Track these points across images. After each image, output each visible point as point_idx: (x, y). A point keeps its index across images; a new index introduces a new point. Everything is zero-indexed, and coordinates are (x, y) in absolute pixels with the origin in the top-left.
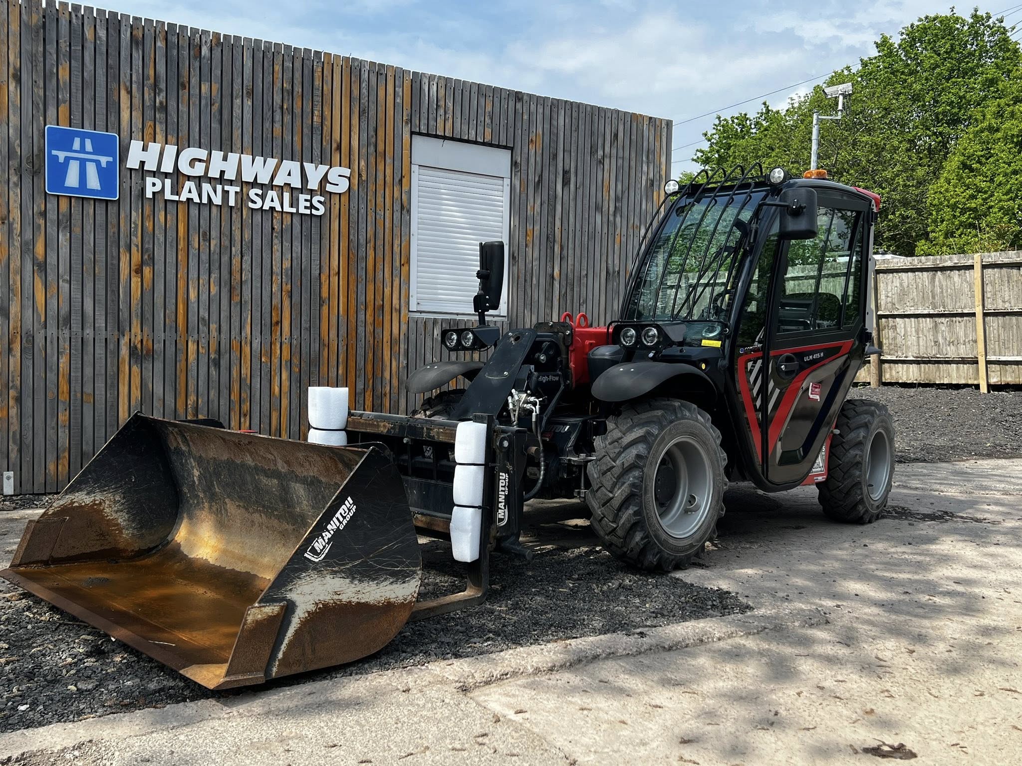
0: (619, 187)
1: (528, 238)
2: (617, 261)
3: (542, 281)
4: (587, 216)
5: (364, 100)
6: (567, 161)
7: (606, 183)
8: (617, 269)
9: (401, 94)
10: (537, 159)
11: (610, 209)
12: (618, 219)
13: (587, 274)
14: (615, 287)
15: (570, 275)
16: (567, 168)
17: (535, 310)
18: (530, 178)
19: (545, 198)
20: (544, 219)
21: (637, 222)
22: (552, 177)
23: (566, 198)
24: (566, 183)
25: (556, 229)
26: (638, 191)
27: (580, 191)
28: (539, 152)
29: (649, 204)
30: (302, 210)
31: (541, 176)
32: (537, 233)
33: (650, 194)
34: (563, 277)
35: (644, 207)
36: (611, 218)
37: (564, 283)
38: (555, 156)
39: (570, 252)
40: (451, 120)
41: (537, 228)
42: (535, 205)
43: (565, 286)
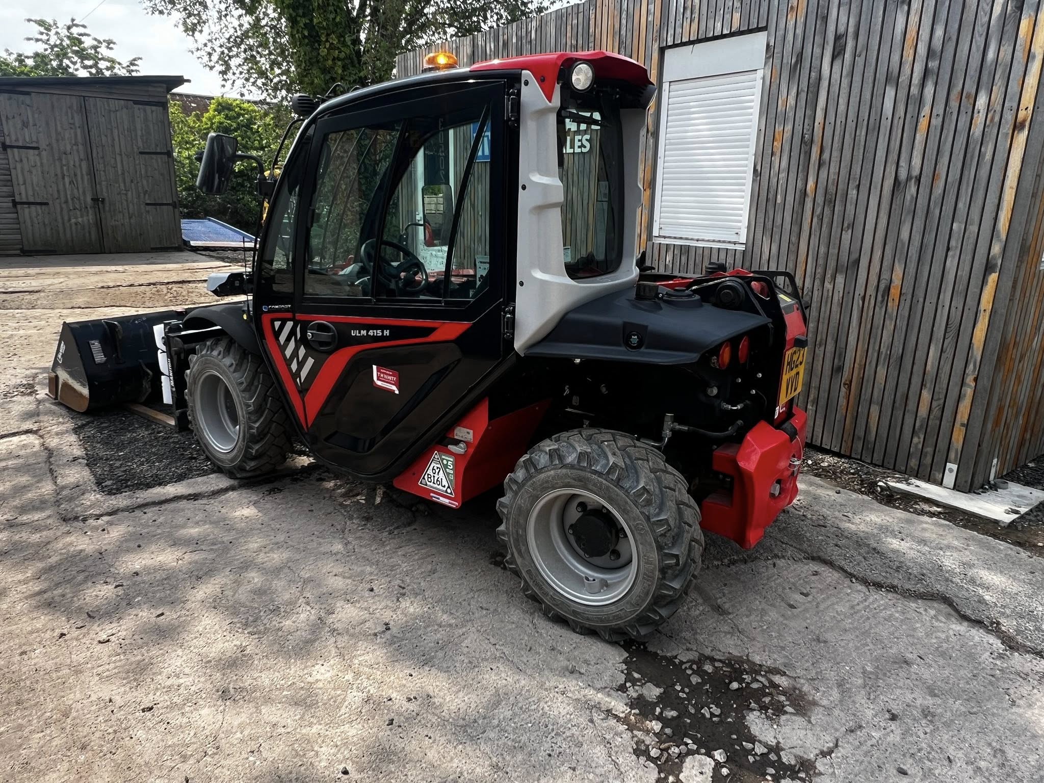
0: (939, 32)
1: (775, 143)
2: (917, 161)
3: (790, 198)
4: (868, 97)
5: (623, 32)
6: (843, 19)
7: (912, 33)
8: (916, 172)
9: (652, 11)
10: (797, 31)
11: (915, 75)
12: (929, 90)
13: (859, 185)
14: (907, 203)
15: (832, 189)
16: (842, 29)
17: (776, 237)
18: (785, 61)
19: (804, 85)
20: (800, 114)
21: (970, 87)
22: (817, 51)
23: (836, 76)
24: (838, 53)
25: (816, 124)
26: (980, 29)
27: (860, 61)
28: (801, 20)
29: (1006, 50)
30: (577, 150)
31: (800, 56)
32: (787, 135)
33: (1009, 28)
34: (821, 191)
35: (991, 55)
36: (914, 90)
37: (820, 200)
38: (825, 19)
39: (836, 154)
40: (696, 20)
41: (789, 127)
42: (788, 98)
43: (822, 204)
